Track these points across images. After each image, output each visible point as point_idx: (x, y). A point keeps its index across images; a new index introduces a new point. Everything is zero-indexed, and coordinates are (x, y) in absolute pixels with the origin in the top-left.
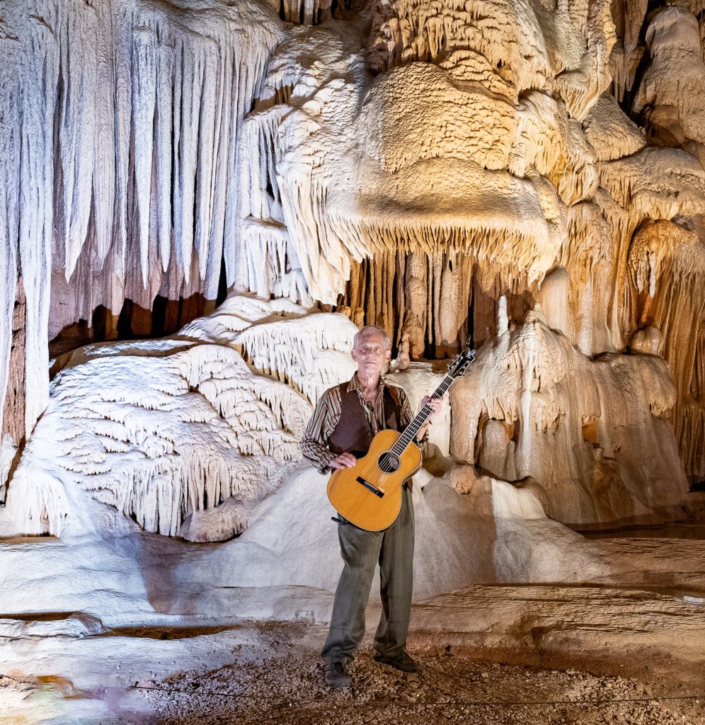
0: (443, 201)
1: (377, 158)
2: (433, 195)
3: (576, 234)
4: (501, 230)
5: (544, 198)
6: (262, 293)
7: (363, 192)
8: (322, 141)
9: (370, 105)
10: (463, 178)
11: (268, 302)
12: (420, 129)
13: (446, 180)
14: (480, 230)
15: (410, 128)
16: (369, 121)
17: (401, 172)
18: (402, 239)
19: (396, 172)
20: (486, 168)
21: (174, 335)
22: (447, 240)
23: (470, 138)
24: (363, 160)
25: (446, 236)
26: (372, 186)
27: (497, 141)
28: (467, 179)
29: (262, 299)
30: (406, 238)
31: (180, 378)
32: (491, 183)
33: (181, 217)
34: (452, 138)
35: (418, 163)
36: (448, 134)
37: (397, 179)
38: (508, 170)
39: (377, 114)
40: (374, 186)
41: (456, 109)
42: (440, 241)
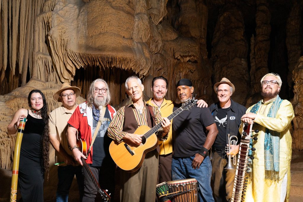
0: (108, 47)
1: (85, 32)
2: (105, 45)
3: (156, 64)
4: (130, 59)
5: (145, 49)
6: (43, 79)
7: (80, 43)
8: (65, 24)
9: (83, 13)
10: (116, 40)
11: (44, 82)
12: (100, 22)
13: (110, 40)
14: (122, 58)
15: (97, 21)
16: (82, 19)
17: (94, 37)
18: (94, 61)
19: (92, 37)
20: (124, 37)
21: (9, 94)
22: (110, 61)
23: (119, 26)
24: (80, 32)
25: (110, 60)
26: (83, 41)
27: (128, 28)
28: (117, 40)
29: (43, 82)
30: (95, 60)
31: (10, 109)
32: (126, 42)
33: (12, 50)
34: (112, 26)
35: (100, 34)
36: (110, 24)
37: (92, 39)
38: (132, 38)
39: (85, 16)
40: (84, 42)
41: (113, 16)
42: (108, 62)
